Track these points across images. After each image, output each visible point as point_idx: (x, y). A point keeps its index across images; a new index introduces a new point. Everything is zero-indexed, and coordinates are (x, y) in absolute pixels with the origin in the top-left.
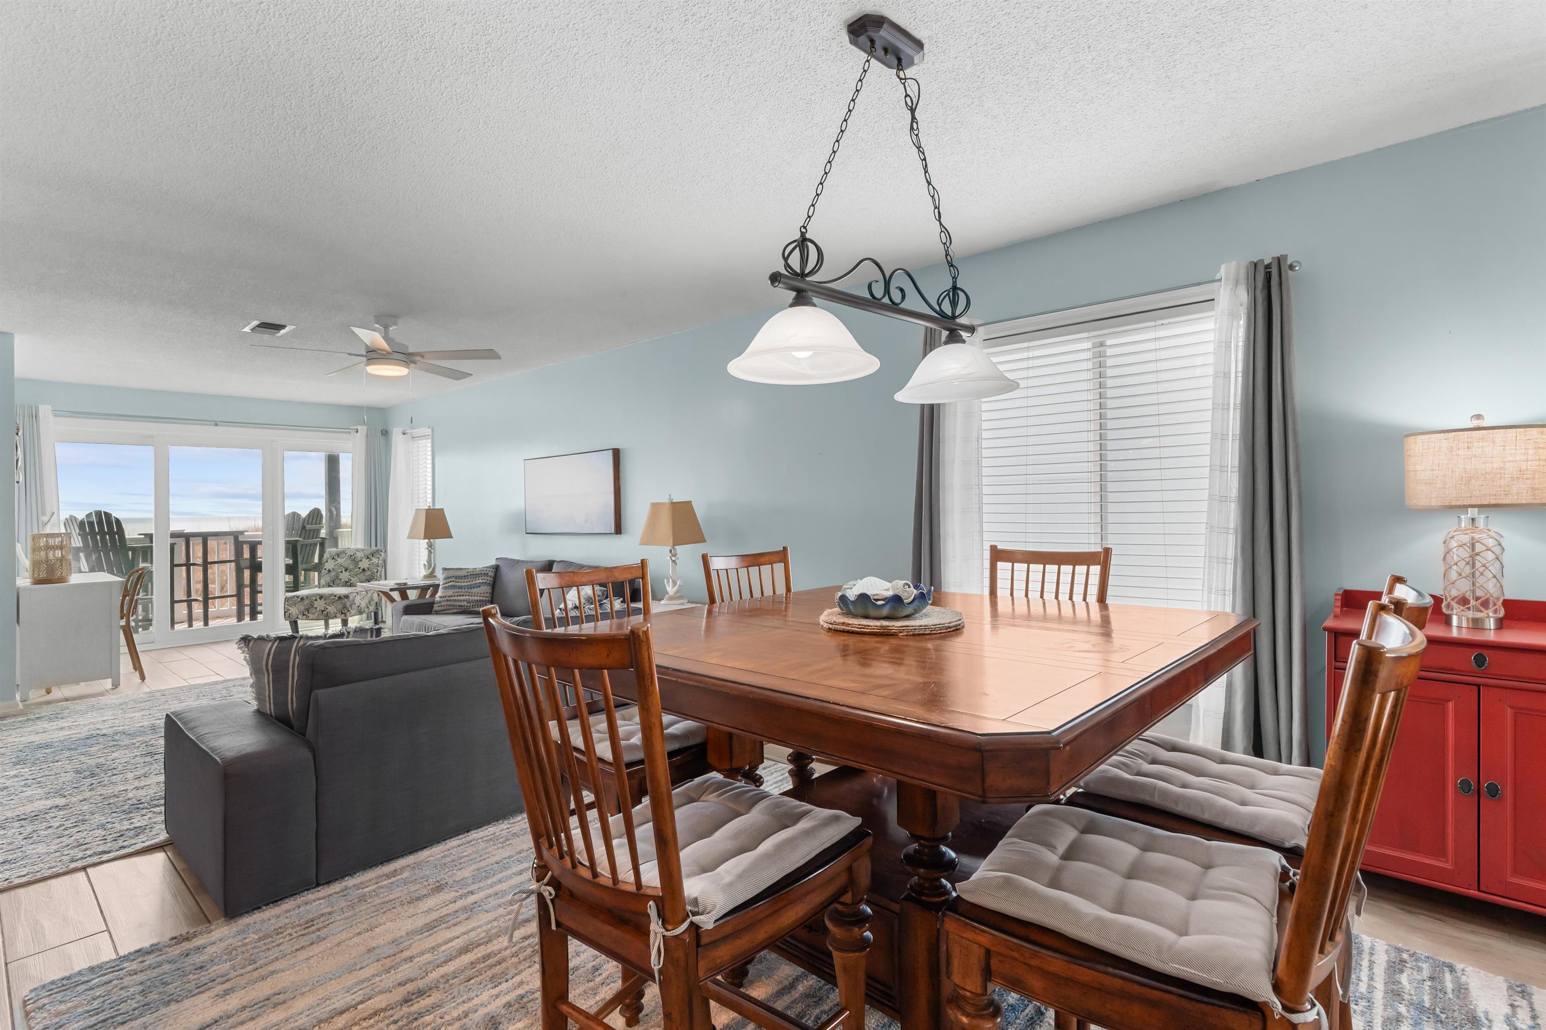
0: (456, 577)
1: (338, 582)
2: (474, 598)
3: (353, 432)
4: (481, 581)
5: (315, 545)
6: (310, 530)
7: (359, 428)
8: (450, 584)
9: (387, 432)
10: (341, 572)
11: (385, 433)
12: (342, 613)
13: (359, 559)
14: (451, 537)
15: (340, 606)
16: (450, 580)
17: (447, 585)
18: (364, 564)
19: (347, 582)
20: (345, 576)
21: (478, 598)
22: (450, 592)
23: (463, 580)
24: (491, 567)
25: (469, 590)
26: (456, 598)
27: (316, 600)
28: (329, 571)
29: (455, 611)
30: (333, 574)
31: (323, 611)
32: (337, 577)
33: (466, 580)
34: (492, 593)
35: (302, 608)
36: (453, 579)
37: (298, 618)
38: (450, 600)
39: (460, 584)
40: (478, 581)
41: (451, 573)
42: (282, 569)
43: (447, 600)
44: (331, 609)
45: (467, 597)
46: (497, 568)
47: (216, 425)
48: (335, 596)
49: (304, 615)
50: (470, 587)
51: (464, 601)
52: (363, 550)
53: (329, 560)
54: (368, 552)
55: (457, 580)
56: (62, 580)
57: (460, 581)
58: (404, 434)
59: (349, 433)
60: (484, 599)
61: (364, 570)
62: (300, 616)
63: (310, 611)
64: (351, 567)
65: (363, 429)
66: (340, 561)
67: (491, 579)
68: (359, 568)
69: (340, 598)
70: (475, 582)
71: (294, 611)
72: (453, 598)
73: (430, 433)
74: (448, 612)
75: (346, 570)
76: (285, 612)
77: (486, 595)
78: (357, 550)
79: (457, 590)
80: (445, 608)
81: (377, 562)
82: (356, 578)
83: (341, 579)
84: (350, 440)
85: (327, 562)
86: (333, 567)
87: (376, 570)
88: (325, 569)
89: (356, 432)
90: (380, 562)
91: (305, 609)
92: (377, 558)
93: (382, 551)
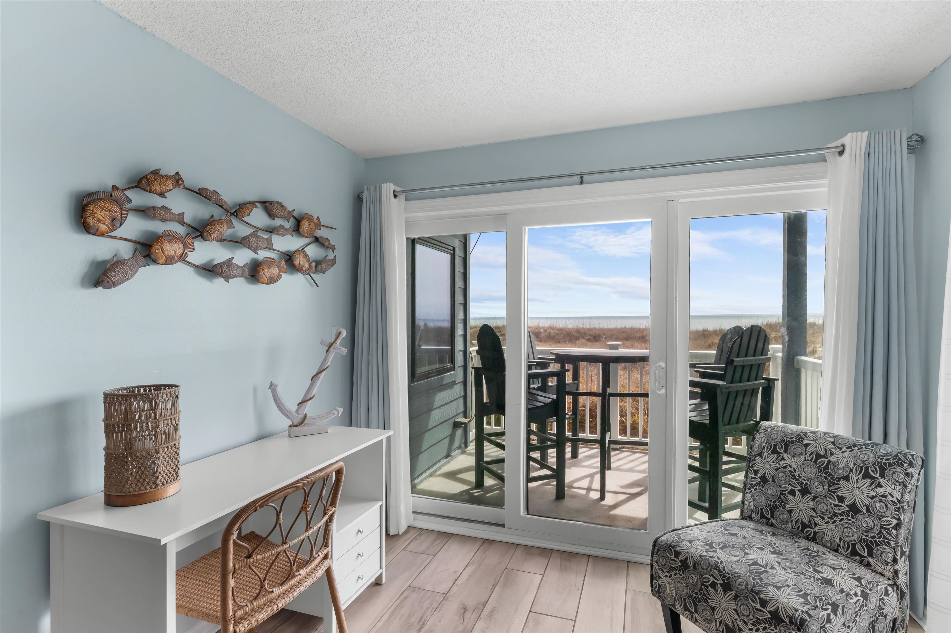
3: (831, 156)
5: (754, 392)
6: (744, 366)
7: (847, 140)
9: (922, 140)
10: (792, 493)
13: (841, 472)
18: (856, 492)
19: (804, 526)
20: (801, 507)
27: (714, 584)
28: (764, 479)
30: (772, 490)
32: (781, 500)
35: (684, 589)
37: (674, 607)
47: (582, 181)
49: (686, 608)
52: (851, 447)
53: (765, 453)
54: (868, 458)
59: (824, 159)
61: (854, 509)
62: (678, 607)
63: (700, 608)
64: (818, 487)
66: (789, 460)
68: (841, 499)
71: (667, 585)
75: (805, 491)
76: (653, 577)
78: (836, 441)
81: (897, 495)
82: (831, 526)
83: (790, 512)
84: (823, 177)
85: (760, 455)
86: (773, 472)
87: (895, 522)
88: (756, 472)
89: (841, 153)
90: (907, 497)
91: (690, 596)
92: (896, 483)
93: (911, 464)
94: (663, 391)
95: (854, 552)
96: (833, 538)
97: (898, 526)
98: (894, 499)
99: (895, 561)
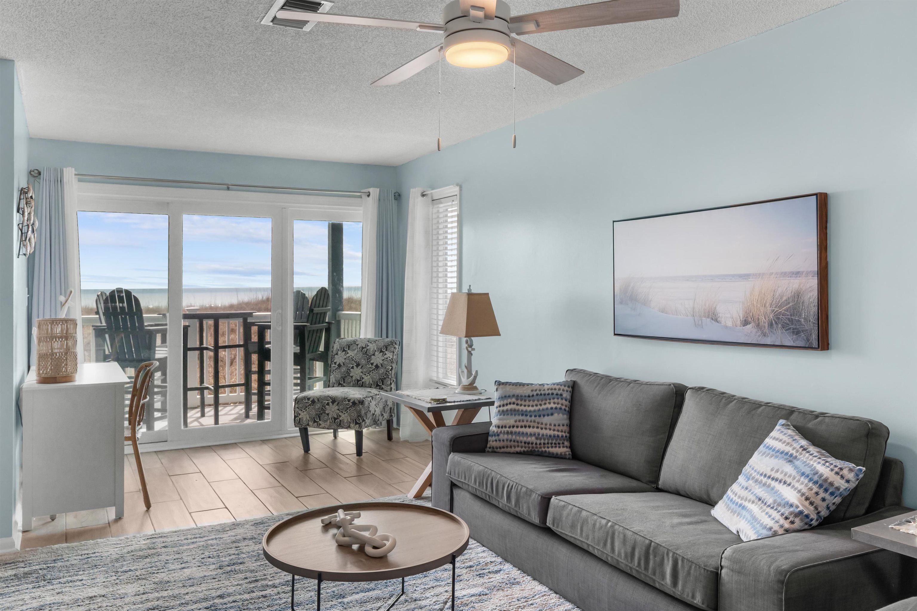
0: (517, 397)
1: (348, 380)
2: (544, 432)
3: (364, 197)
4: (554, 406)
5: (321, 330)
6: (317, 314)
7: (371, 190)
8: (509, 407)
9: (399, 195)
10: (353, 368)
11: (398, 196)
12: (356, 423)
13: (372, 353)
14: (500, 335)
15: (354, 415)
16: (509, 400)
17: (505, 408)
18: (377, 359)
19: (358, 381)
20: (356, 373)
21: (552, 433)
22: (511, 420)
23: (527, 403)
24: (564, 384)
25: (537, 419)
26: (519, 429)
27: (328, 404)
28: (339, 365)
29: (518, 449)
30: (343, 369)
31: (335, 419)
32: (348, 372)
33: (531, 403)
34: (570, 426)
35: (313, 413)
36: (514, 400)
37: (308, 425)
38: (512, 433)
39: (524, 409)
40: (549, 406)
41: (510, 390)
42: (290, 359)
43: (508, 433)
44: (345, 417)
45: (535, 430)
46: (574, 386)
47: (228, 189)
48: (349, 401)
49: (315, 422)
50: (540, 414)
51: (531, 435)
52: (375, 341)
53: (339, 352)
54: (381, 344)
55: (519, 402)
56: (68, 378)
57: (523, 403)
58: (423, 195)
59: (361, 197)
60: (560, 434)
61: (377, 367)
62: (311, 423)
63: (322, 417)
64: (363, 362)
65: (375, 192)
66: (351, 353)
67: (567, 403)
68: (372, 364)
69: (354, 403)
70: (544, 407)
71: (304, 416)
72: (515, 429)
73: (457, 193)
74: (509, 450)
75: (358, 365)
76: (295, 417)
77: (561, 428)
78: (369, 341)
79: (521, 418)
80: (505, 444)
81: (391, 357)
82: (369, 377)
83: (352, 377)
84: (361, 206)
85: (337, 354)
86: (343, 361)
87: (391, 368)
88: (335, 363)
89: (369, 196)
90: (394, 357)
91: (317, 414)
92: (391, 352)
93: (396, 344)
94: (280, 328)
95: (377, 385)
96: (369, 382)
97: (392, 369)
98: (391, 359)
99: (391, 384)
